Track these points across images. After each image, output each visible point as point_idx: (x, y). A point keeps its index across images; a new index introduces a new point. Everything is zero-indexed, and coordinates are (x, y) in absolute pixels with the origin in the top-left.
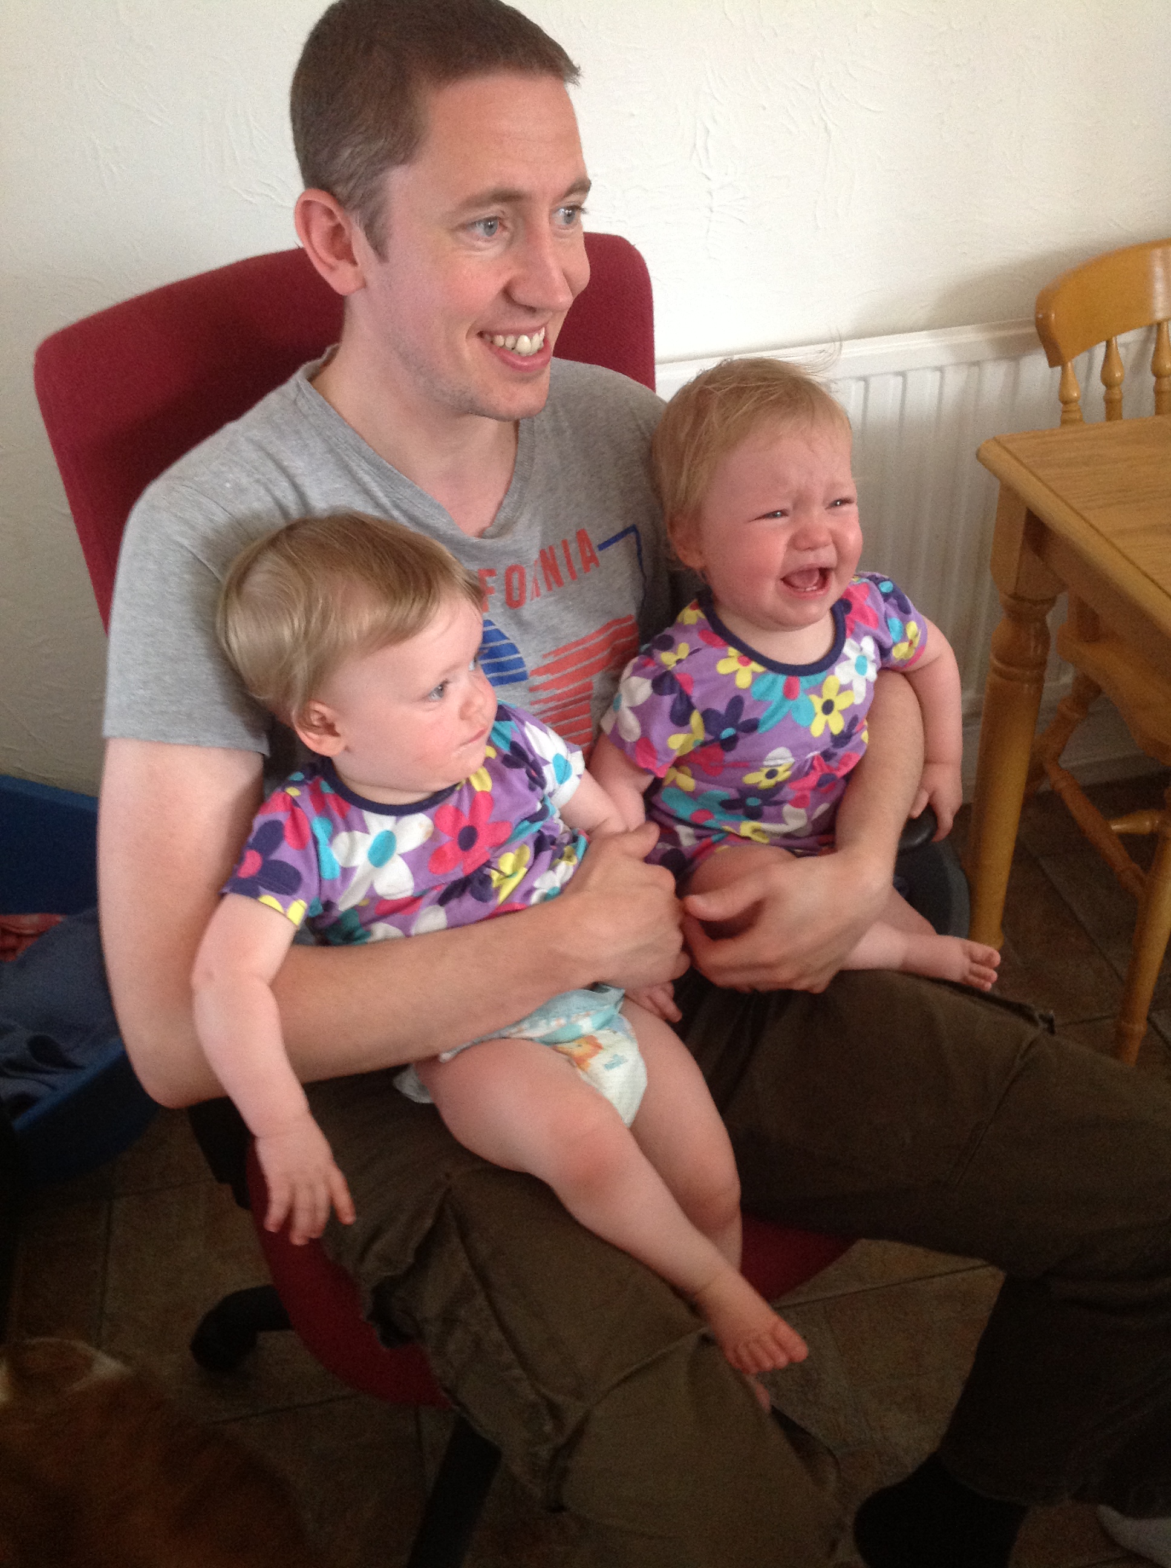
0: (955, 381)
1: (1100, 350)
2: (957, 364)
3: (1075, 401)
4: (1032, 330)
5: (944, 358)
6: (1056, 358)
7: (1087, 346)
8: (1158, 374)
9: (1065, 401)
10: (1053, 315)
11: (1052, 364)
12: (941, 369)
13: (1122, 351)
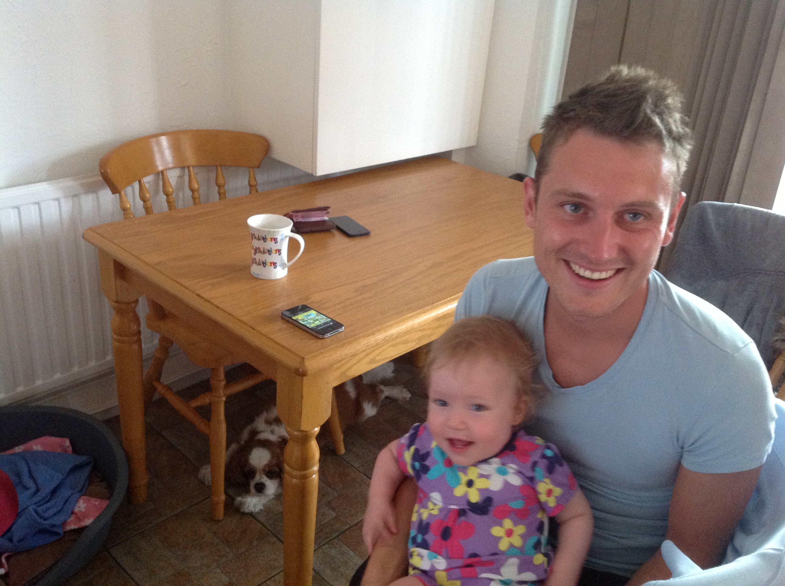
1: (136, 185)
3: (129, 208)
4: (101, 178)
5: (58, 194)
6: (115, 190)
7: (130, 183)
8: (167, 194)
10: (109, 170)
11: (114, 193)
13: (147, 185)
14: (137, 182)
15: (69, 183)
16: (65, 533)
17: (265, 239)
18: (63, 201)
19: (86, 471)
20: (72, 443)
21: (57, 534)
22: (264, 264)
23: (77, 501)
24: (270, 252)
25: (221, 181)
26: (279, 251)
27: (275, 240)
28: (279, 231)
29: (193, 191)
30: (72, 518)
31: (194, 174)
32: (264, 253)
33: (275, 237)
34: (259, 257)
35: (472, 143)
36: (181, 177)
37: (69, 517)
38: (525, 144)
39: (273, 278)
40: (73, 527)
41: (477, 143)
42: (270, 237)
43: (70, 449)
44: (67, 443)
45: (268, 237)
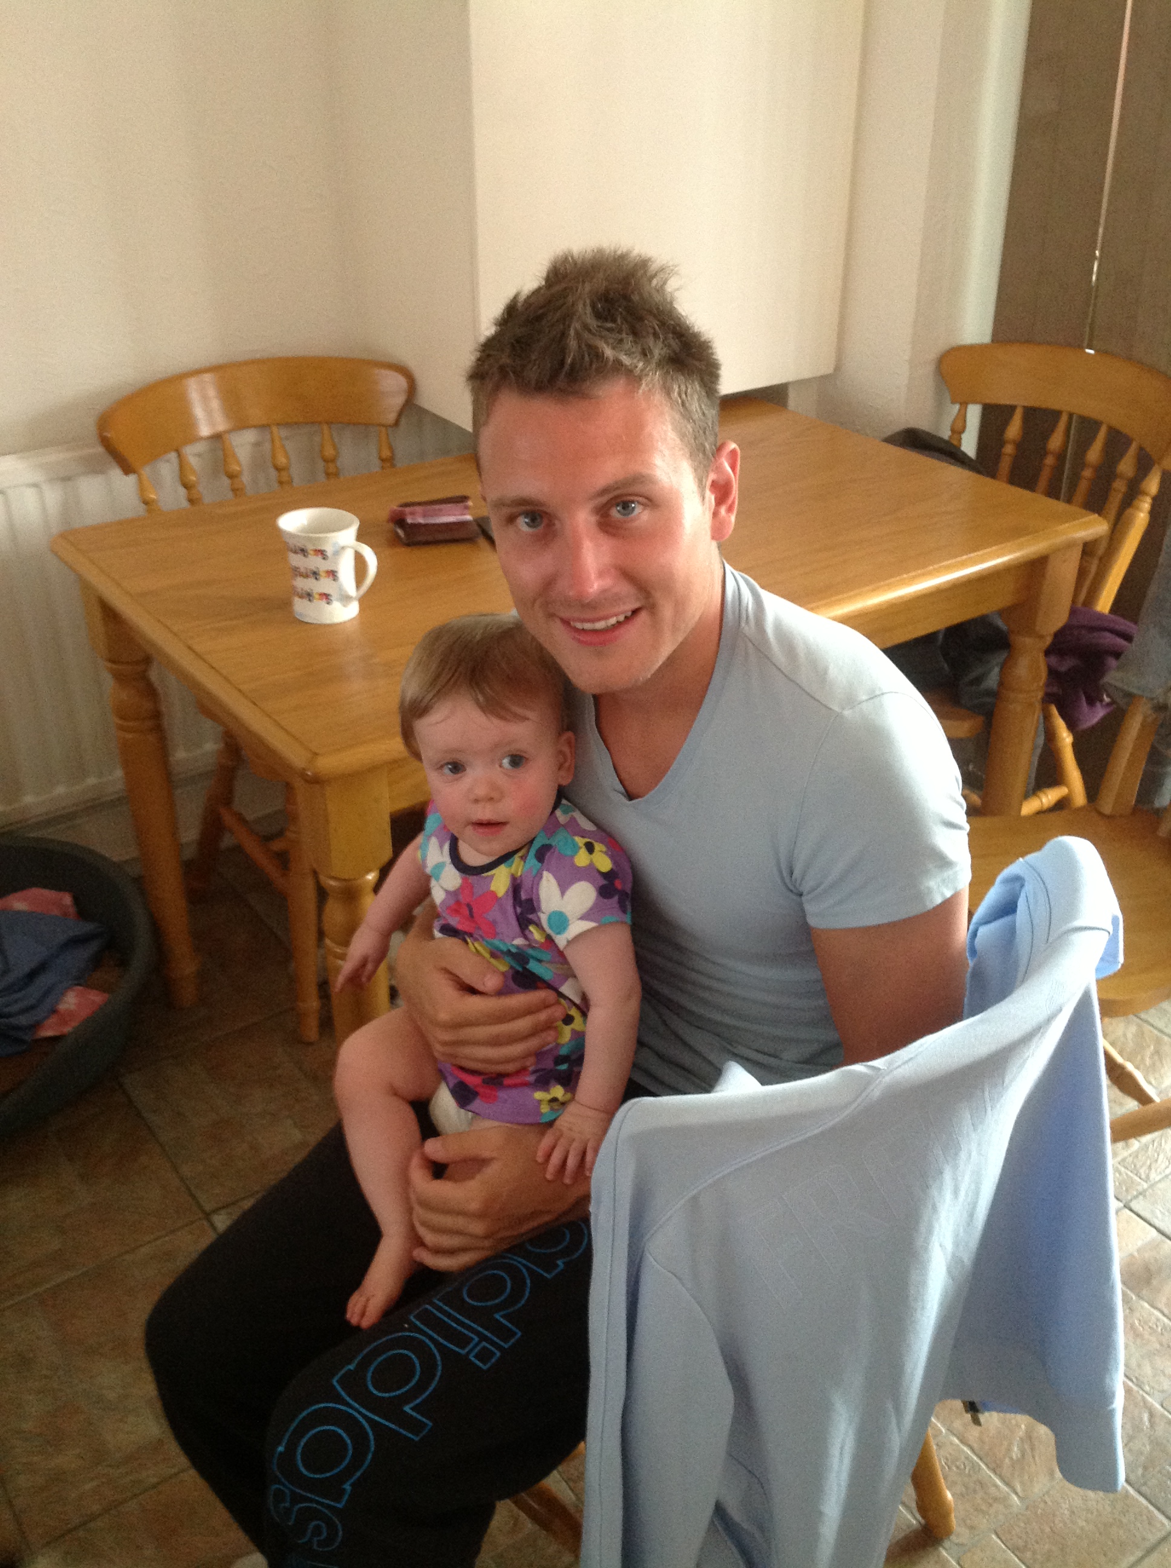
0: (53, 496)
1: (173, 458)
2: (51, 481)
3: (153, 501)
4: (100, 449)
5: (38, 477)
6: (127, 469)
7: (160, 455)
8: (231, 476)
9: (146, 502)
10: (115, 437)
11: (126, 472)
12: (35, 485)
13: (193, 461)
14: (173, 456)
15: (55, 456)
16: (37, 1041)
17: (303, 551)
18: (45, 487)
19: (94, 947)
20: (76, 900)
21: (23, 1042)
22: (309, 596)
23: (63, 994)
24: (315, 574)
25: (329, 452)
26: (333, 574)
27: (322, 553)
28: (329, 538)
29: (278, 469)
30: (53, 1020)
31: (281, 439)
32: (306, 576)
33: (323, 548)
34: (301, 584)
35: (825, 368)
36: (257, 444)
37: (47, 1017)
39: (328, 622)
40: (49, 1033)
41: (838, 368)
42: (313, 548)
43: (72, 910)
44: (67, 899)
45: (310, 547)
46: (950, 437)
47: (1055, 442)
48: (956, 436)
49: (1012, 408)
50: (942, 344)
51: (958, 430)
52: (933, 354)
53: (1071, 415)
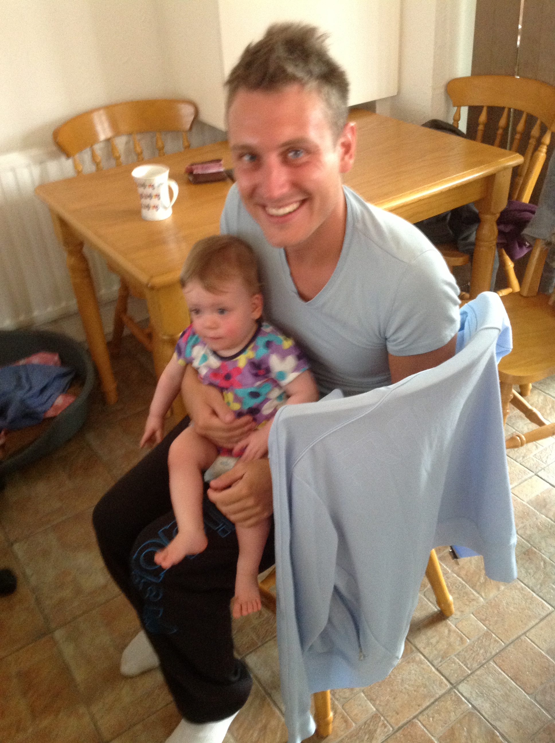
0: (36, 170)
2: (34, 164)
3: (81, 170)
4: (56, 148)
5: (28, 162)
6: (68, 156)
8: (116, 158)
9: (77, 171)
10: (61, 140)
12: (28, 166)
13: (98, 152)
14: (89, 150)
15: (35, 152)
16: (45, 419)
17: (144, 186)
18: (32, 168)
19: (69, 378)
20: (60, 358)
21: (38, 419)
22: (148, 207)
23: (56, 398)
24: (150, 196)
25: (160, 144)
26: (158, 196)
27: (152, 186)
28: (155, 179)
29: (138, 155)
30: (52, 410)
31: (138, 140)
32: (146, 198)
33: (152, 184)
34: (144, 201)
35: (393, 92)
36: (127, 143)
37: (49, 409)
38: (442, 90)
39: (156, 220)
40: (50, 415)
41: (399, 92)
42: (148, 184)
43: (59, 363)
44: (56, 358)
46: (453, 123)
47: (502, 122)
48: (455, 122)
49: (482, 107)
50: (448, 78)
51: (457, 119)
52: (444, 82)
53: (509, 109)
